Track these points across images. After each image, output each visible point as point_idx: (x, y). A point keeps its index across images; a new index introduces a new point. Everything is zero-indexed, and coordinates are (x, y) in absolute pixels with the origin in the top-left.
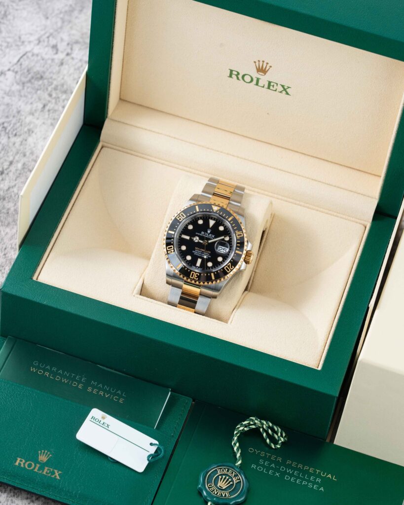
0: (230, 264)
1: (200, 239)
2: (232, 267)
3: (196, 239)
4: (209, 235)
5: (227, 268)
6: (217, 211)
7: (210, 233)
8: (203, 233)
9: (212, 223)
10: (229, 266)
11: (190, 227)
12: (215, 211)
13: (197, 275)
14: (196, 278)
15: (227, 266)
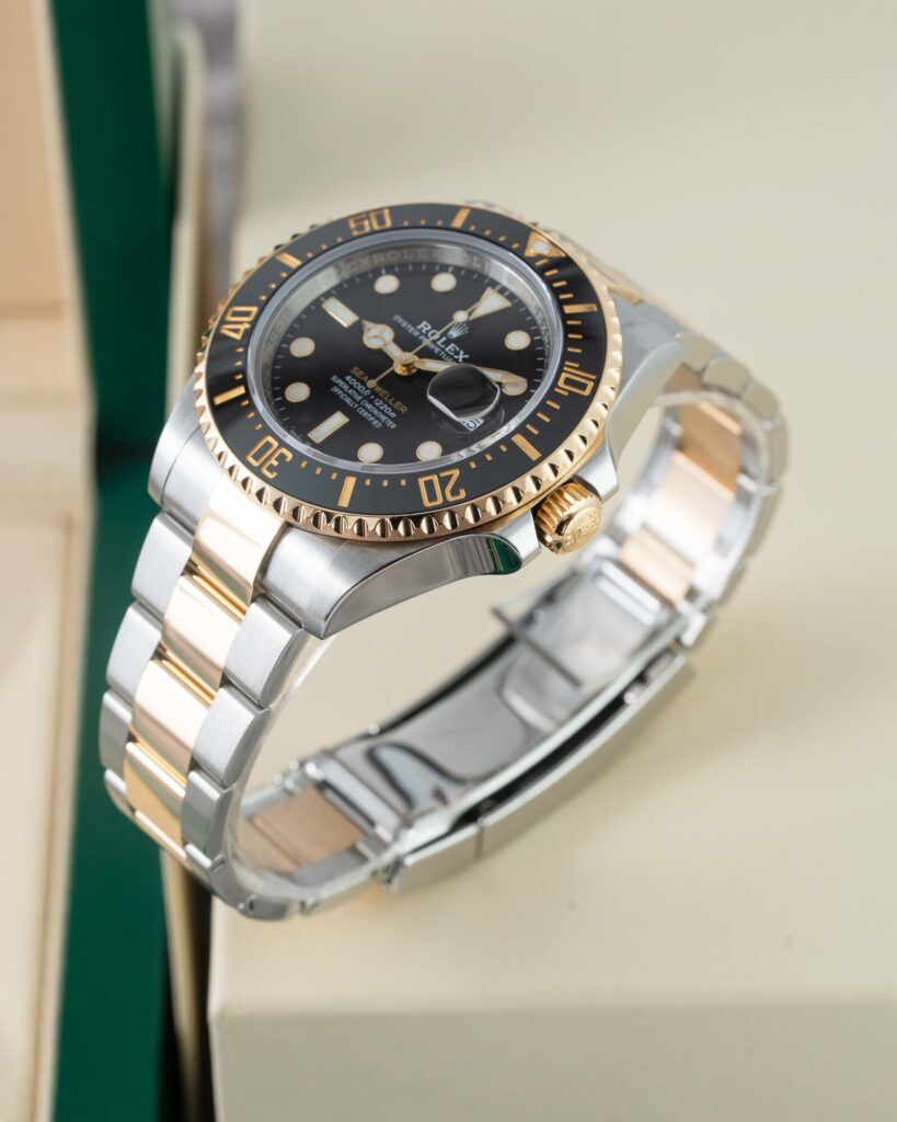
0: (456, 473)
1: (396, 341)
2: (455, 492)
3: (378, 337)
4: (447, 343)
5: (429, 485)
6: (540, 257)
7: (456, 341)
8: (424, 326)
9: (490, 303)
10: (443, 485)
11: (387, 284)
12: (531, 252)
13: (282, 457)
14: (271, 469)
15: (435, 478)
